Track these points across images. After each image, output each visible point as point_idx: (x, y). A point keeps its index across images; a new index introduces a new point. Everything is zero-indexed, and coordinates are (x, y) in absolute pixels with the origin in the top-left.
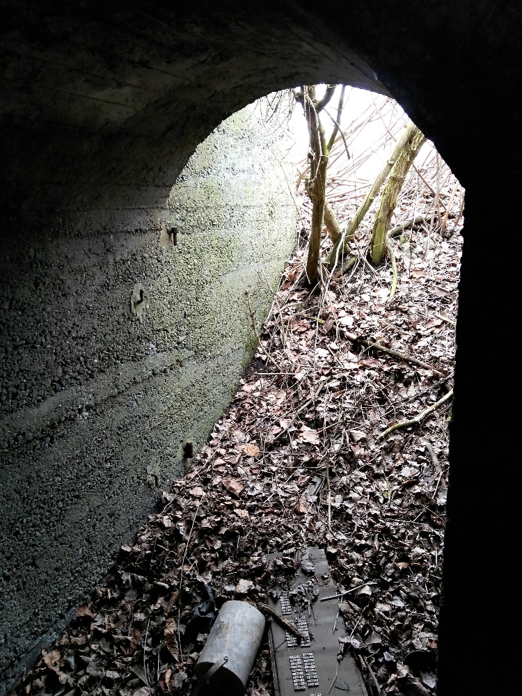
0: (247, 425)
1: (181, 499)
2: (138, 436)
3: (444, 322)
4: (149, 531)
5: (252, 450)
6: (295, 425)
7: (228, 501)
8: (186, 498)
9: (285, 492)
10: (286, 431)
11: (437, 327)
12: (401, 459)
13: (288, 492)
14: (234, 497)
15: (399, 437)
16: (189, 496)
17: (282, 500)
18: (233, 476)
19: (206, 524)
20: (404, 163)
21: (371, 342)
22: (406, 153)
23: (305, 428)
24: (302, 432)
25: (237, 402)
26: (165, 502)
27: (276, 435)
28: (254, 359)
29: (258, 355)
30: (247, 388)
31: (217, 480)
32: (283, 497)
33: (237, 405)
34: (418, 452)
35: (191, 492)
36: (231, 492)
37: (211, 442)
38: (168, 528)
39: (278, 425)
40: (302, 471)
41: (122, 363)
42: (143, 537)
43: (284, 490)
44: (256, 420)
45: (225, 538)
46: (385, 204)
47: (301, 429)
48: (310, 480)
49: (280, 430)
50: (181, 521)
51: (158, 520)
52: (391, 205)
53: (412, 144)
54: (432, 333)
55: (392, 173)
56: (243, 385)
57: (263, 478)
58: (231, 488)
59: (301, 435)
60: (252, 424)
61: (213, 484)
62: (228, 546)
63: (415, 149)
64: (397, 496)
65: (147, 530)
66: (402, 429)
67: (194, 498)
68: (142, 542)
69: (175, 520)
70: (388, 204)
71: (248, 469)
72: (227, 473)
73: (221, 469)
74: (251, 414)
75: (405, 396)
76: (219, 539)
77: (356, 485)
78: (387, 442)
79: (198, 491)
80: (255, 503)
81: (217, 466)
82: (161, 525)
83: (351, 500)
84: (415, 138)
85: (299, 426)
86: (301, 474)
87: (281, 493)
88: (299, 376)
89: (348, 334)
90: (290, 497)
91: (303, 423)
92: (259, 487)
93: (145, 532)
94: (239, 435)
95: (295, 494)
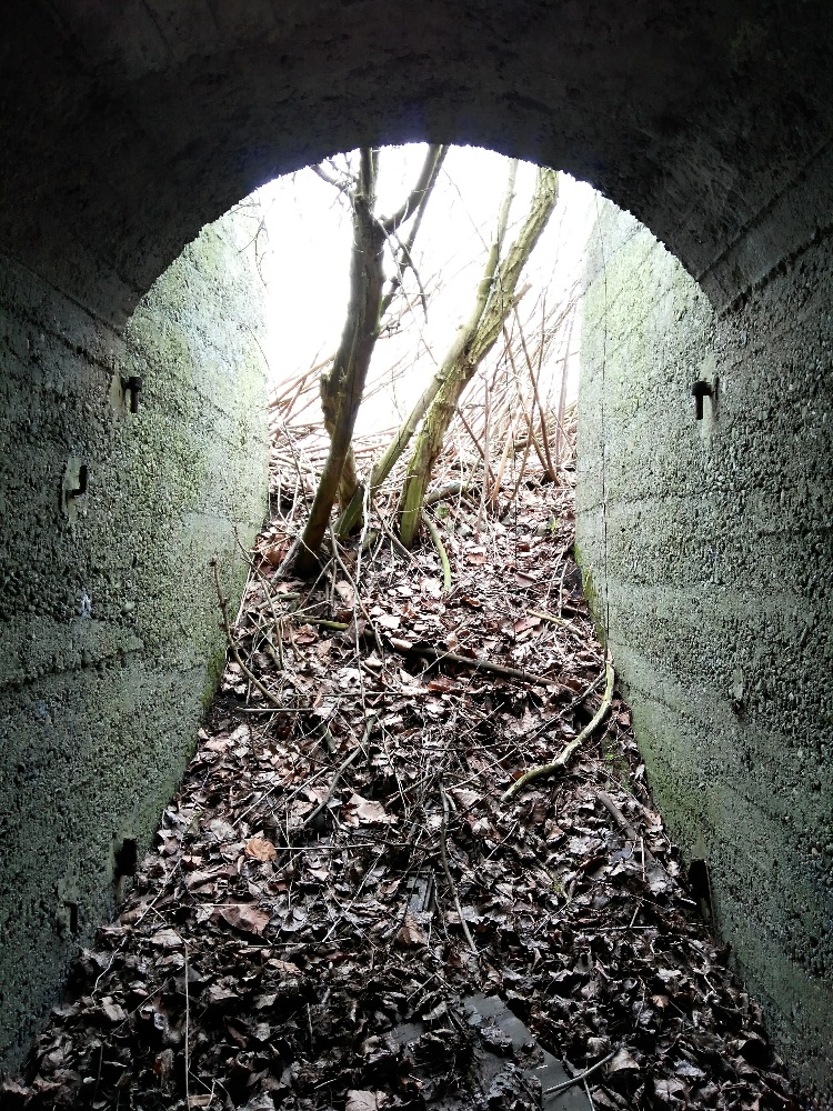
0: (235, 808)
1: (131, 960)
2: (49, 798)
3: (543, 621)
4: (64, 1040)
5: (261, 847)
6: (337, 796)
7: (244, 948)
8: (144, 953)
9: (359, 915)
10: (325, 807)
11: (536, 628)
12: (556, 828)
13: (369, 916)
14: (254, 939)
15: (537, 795)
16: (150, 950)
17: (359, 932)
18: (237, 899)
19: (218, 992)
20: (457, 383)
21: (440, 651)
22: (460, 367)
23: (357, 799)
24: (355, 806)
25: (199, 770)
26: (91, 970)
27: (305, 816)
28: (220, 693)
29: (227, 686)
30: (217, 744)
31: (205, 912)
32: (360, 926)
33: (199, 777)
34: (583, 812)
35: (155, 940)
36: (243, 930)
37: (161, 848)
38: (120, 1022)
39: (305, 798)
40: (380, 873)
41: (37, 613)
42: (53, 1056)
43: (356, 911)
44: (253, 796)
45: (273, 1015)
46: (426, 447)
47: (352, 801)
48: (402, 887)
49: (310, 807)
50: (149, 1002)
51: (85, 1011)
52: (434, 449)
53: (470, 355)
54: (529, 637)
55: (438, 398)
56: (206, 740)
57: (302, 897)
58: (244, 923)
59: (353, 812)
60: (247, 803)
61: (199, 921)
62: (288, 1030)
63: (475, 362)
64: (579, 890)
65: (60, 1038)
66: (537, 781)
67: (167, 951)
68: (53, 1067)
69: (132, 1002)
70: (429, 446)
71: (263, 885)
72: (225, 894)
73: (207, 890)
74: (238, 787)
75: (520, 732)
76: (261, 1020)
77: (496, 882)
78: (521, 805)
79: (171, 937)
80: (301, 945)
81: (197, 885)
82: (100, 1021)
83: (499, 909)
84: (474, 345)
85: (346, 797)
86: (380, 879)
87: (354, 919)
88: (324, 711)
89: (394, 641)
90: (375, 922)
91: (352, 790)
92: (301, 915)
93: (57, 1043)
94: (220, 828)
95: (382, 915)
